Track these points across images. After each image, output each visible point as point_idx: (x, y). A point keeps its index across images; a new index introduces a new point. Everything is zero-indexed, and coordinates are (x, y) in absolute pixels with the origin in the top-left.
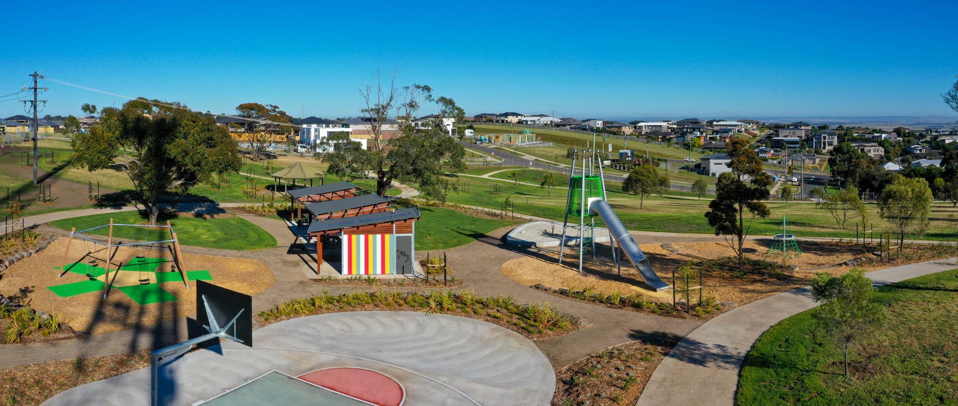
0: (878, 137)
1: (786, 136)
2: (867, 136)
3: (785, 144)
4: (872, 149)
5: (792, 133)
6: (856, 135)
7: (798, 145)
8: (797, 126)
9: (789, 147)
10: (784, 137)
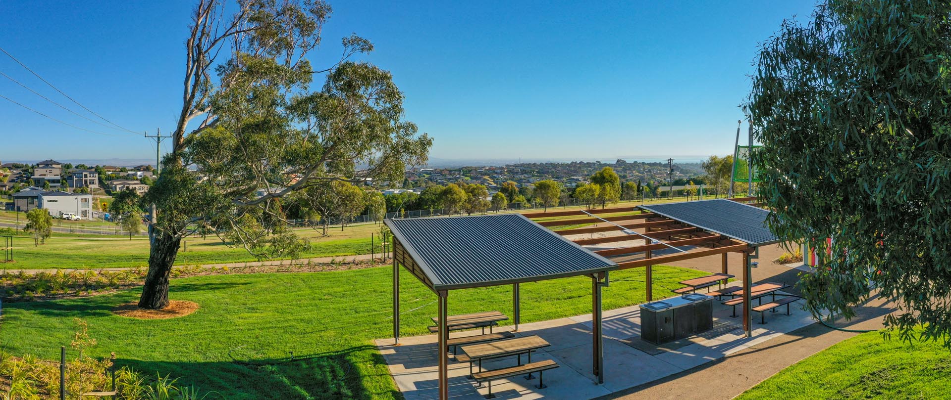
0: (133, 175)
1: (45, 175)
2: (122, 174)
3: (48, 183)
4: (137, 186)
5: (48, 172)
6: (110, 173)
7: (59, 184)
8: (48, 164)
9: (51, 187)
10: (41, 175)
